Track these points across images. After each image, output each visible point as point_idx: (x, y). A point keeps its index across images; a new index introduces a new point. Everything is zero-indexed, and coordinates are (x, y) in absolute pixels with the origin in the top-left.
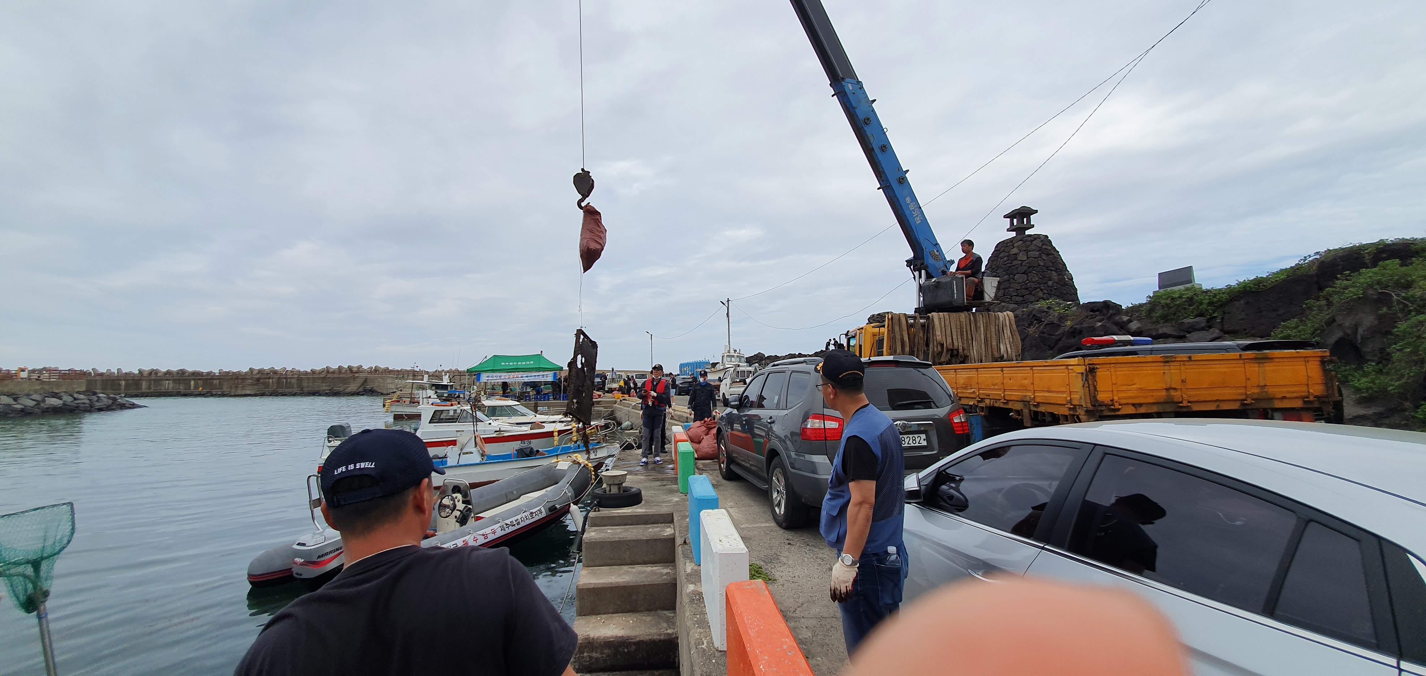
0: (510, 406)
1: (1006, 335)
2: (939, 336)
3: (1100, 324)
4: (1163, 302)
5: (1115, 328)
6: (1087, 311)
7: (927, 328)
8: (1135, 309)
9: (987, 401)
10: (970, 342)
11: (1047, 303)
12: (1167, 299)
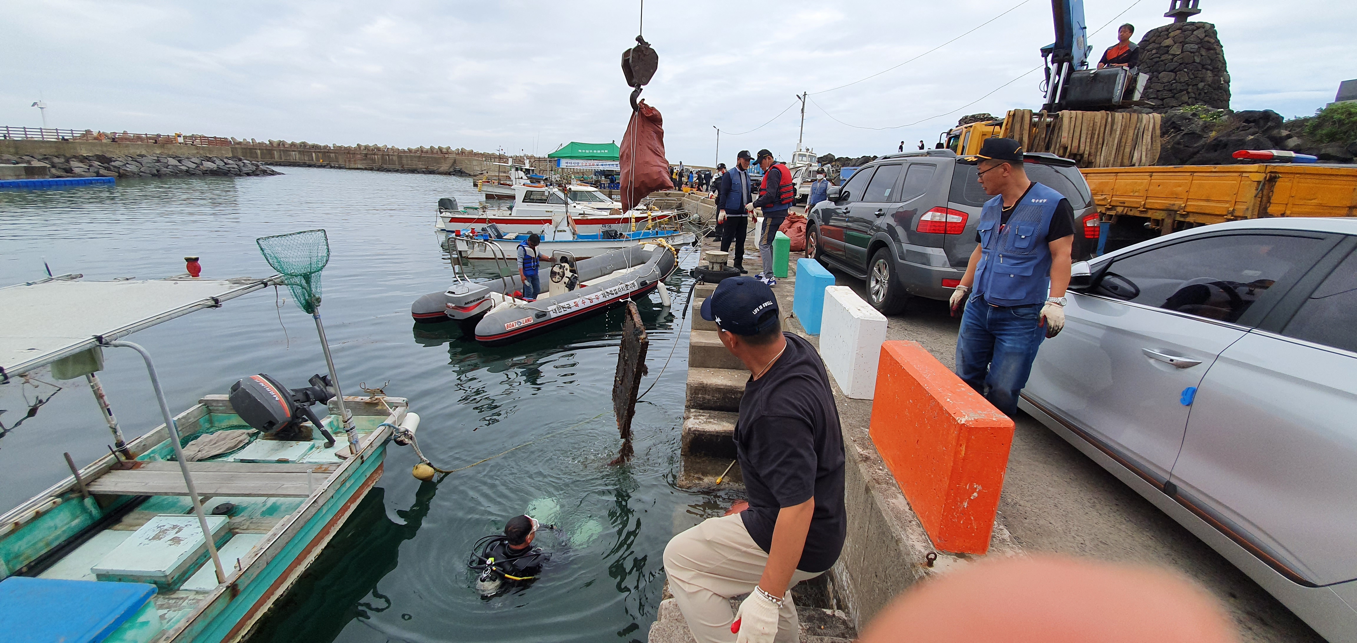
0: (590, 192)
1: (1144, 141)
2: (1064, 137)
3: (1252, 137)
4: (1336, 116)
5: (1270, 143)
6: (1240, 121)
7: (1052, 129)
8: (1298, 124)
9: (1120, 210)
10: (1100, 146)
11: (1192, 110)
12: (1342, 114)
